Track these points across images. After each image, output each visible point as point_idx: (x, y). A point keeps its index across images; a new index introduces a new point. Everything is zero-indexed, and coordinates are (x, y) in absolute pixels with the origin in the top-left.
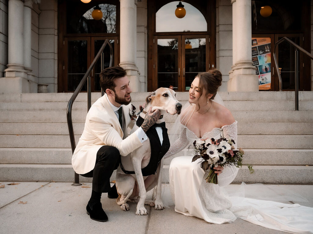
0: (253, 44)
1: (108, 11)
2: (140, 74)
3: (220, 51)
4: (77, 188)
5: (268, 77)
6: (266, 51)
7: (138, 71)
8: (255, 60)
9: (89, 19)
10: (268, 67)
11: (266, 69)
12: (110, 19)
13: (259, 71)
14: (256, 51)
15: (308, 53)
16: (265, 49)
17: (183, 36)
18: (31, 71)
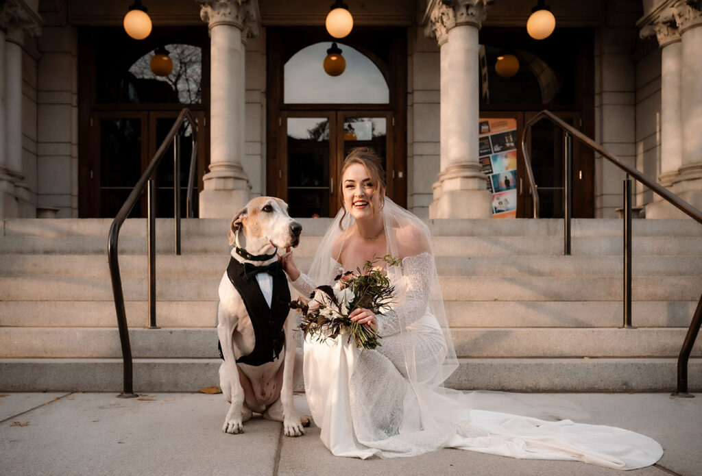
0: (482, 131)
1: (181, 63)
2: (251, 188)
3: (415, 144)
4: (130, 402)
5: (510, 198)
6: (508, 145)
7: (248, 182)
8: (485, 164)
9: (141, 77)
10: (510, 177)
11: (507, 182)
12: (187, 80)
13: (494, 186)
14: (488, 146)
15: (589, 141)
16: (506, 143)
17: (339, 113)
18: (22, 178)
